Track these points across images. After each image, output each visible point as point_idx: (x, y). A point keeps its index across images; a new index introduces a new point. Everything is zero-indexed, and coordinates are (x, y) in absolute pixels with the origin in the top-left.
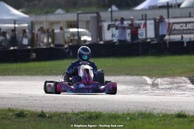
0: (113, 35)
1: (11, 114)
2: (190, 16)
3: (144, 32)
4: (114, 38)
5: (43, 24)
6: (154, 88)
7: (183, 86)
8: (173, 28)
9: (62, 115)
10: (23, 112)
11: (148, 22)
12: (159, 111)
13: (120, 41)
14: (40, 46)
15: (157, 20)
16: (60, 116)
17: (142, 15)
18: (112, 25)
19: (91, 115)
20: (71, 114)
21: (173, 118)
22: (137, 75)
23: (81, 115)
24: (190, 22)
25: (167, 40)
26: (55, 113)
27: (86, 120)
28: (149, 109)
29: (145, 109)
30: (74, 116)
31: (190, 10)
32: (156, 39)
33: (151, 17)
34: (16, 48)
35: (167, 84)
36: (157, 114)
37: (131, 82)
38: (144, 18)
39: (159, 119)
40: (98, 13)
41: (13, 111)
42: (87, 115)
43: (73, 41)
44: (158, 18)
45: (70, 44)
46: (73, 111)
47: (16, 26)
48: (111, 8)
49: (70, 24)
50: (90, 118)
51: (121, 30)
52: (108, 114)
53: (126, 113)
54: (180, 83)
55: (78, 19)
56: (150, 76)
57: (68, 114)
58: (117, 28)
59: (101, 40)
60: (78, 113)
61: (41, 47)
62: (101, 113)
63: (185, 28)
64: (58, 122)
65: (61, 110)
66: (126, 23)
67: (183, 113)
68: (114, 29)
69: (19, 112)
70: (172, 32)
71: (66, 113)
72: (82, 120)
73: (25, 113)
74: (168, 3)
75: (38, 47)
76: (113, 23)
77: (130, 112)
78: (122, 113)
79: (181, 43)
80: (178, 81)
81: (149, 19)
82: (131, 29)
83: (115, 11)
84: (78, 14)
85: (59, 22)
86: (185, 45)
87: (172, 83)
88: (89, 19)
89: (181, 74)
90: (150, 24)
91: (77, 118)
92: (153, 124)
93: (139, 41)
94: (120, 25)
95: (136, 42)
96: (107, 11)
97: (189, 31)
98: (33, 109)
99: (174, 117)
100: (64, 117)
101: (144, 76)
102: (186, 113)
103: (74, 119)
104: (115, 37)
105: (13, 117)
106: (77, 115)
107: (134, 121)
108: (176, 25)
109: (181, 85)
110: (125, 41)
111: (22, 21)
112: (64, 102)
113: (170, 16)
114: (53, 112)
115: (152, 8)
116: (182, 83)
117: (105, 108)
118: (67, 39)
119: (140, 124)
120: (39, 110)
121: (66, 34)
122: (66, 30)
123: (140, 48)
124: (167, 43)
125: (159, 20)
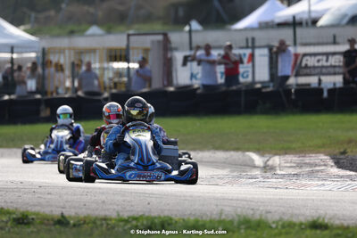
0: (193, 76)
1: (4, 219)
2: (335, 42)
3: (250, 70)
4: (194, 81)
5: (64, 53)
6: (268, 174)
7: (322, 171)
8: (303, 64)
9: (99, 223)
10: (27, 216)
11: (258, 52)
12: (277, 217)
13: (205, 86)
14: (57, 93)
15: (275, 49)
16: (94, 222)
17: (247, 40)
18: (189, 56)
19: (152, 223)
20: (116, 220)
21: (302, 229)
22: (237, 149)
24: (334, 54)
25: (290, 85)
26: (85, 217)
28: (258, 212)
29: (251, 212)
30: (122, 224)
31: (334, 31)
32: (271, 84)
33: (263, 44)
34: (13, 97)
35: (291, 167)
36: (274, 222)
37: (224, 163)
38: (250, 44)
39: (276, 231)
40: (165, 35)
41: (8, 213)
42: (145, 222)
43: (118, 85)
44: (276, 44)
45: (114, 91)
46: (118, 215)
47: (15, 56)
48: (190, 25)
49: (113, 54)
50: (150, 228)
51: (208, 67)
52: (184, 220)
53: (217, 218)
54: (316, 165)
55: (128, 45)
56: (260, 151)
57: (111, 220)
58: (200, 62)
59: (170, 83)
60: (129, 218)
62: (171, 219)
63: (325, 64)
64: (91, 235)
65: (97, 213)
66: (216, 54)
67: (320, 220)
68: (195, 64)
69: (20, 216)
70: (302, 72)
71: (105, 219)
73: (30, 217)
74: (294, 17)
75: (55, 95)
76: (192, 53)
77: (223, 217)
78: (208, 219)
80: (312, 162)
81: (260, 47)
82: (225, 64)
83: (197, 31)
84: (129, 35)
85: (92, 51)
86: (325, 94)
87: (300, 166)
88: (148, 45)
89: (317, 149)
90: (264, 56)
91: (126, 227)
93: (239, 86)
94: (204, 58)
95: (234, 88)
96: (182, 30)
97: (332, 70)
98: (46, 211)
99: (305, 229)
100: (102, 225)
101: (248, 151)
102: (326, 221)
103: (120, 229)
105: (9, 224)
106: (126, 221)
107: (231, 233)
108: (308, 58)
109: (317, 168)
111: (26, 47)
112: (103, 198)
113: (298, 41)
114: (82, 216)
115: (265, 26)
116: (320, 166)
117: (178, 210)
118: (107, 81)
120: (57, 213)
121: (106, 72)
122: (106, 65)
123: (243, 99)
124: (293, 91)
125: (278, 48)
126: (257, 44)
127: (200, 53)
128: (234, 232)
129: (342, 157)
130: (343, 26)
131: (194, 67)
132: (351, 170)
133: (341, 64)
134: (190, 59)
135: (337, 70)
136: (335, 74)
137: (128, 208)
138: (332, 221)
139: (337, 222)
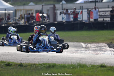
0: (63, 18)
1: (2, 64)
2: (108, 7)
3: (81, 16)
4: (63, 20)
5: (22, 11)
6: (87, 50)
7: (104, 49)
9: (33, 65)
10: (10, 63)
11: (84, 11)
16: (31, 65)
17: (80, 7)
18: (62, 12)
22: (77, 42)
24: (108, 11)
27: (47, 68)
29: (82, 62)
31: (108, 4)
33: (85, 8)
34: (5, 25)
35: (94, 47)
36: (89, 65)
38: (81, 8)
39: (89, 68)
40: (54, 5)
41: (4, 62)
42: (47, 65)
46: (39, 63)
47: (6, 12)
48: (62, 2)
50: (49, 67)
52: (60, 65)
53: (70, 64)
54: (102, 47)
55: (42, 8)
56: (84, 42)
57: (36, 64)
59: (55, 20)
62: (56, 64)
63: (105, 14)
64: (30, 69)
65: (32, 62)
67: (103, 65)
69: (7, 63)
72: (44, 68)
77: (72, 64)
78: (68, 64)
80: (101, 46)
82: (74, 14)
83: (64, 4)
84: (42, 5)
85: (31, 10)
87: (97, 47)
88: (49, 9)
89: (102, 42)
92: (86, 71)
95: (76, 22)
96: (59, 4)
97: (107, 16)
98: (16, 61)
99: (99, 67)
101: (81, 42)
102: (105, 65)
103: (40, 67)
105: (4, 66)
106: (41, 65)
109: (103, 48)
112: (34, 57)
114: (27, 63)
115: (86, 2)
117: (58, 61)
120: (19, 62)
123: (79, 25)
126: (83, 8)
128: (76, 68)
129: (110, 44)
130: (111, 2)
131: (63, 15)
132: (113, 48)
133: (109, 14)
137: (42, 61)
138: (107, 65)
139: (109, 65)
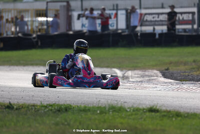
0: (83, 25)
2: (163, 7)
3: (115, 22)
5: (11, 12)
6: (125, 81)
7: (155, 79)
8: (145, 19)
9: (30, 108)
11: (120, 12)
12: (131, 106)
13: (90, 31)
15: (129, 11)
16: (28, 107)
17: (114, 6)
19: (60, 108)
20: (39, 106)
21: (144, 112)
22: (107, 67)
23: (50, 108)
24: (162, 14)
25: (138, 31)
27: (55, 112)
28: (120, 103)
29: (116, 102)
30: (43, 108)
32: (127, 31)
33: (122, 8)
35: (138, 77)
36: (128, 108)
38: (115, 8)
39: (130, 113)
40: (68, 2)
42: (56, 108)
43: (41, 30)
44: (130, 8)
45: (39, 33)
46: (41, 103)
49: (38, 13)
50: (59, 111)
51: (91, 20)
52: (78, 106)
53: (97, 106)
54: (152, 76)
55: (47, 8)
56: (120, 68)
57: (37, 106)
58: (87, 18)
59: (70, 29)
60: (47, 105)
61: (8, 36)
62: (71, 106)
63: (157, 19)
64: (26, 114)
65: (29, 102)
66: (96, 13)
67: (155, 107)
68: (84, 19)
70: (144, 23)
71: (34, 106)
72: (50, 112)
76: (83, 12)
77: (100, 105)
78: (92, 106)
79: (152, 35)
80: (149, 74)
81: (121, 9)
82: (102, 19)
84: (47, 2)
85: (27, 11)
86: (157, 36)
87: (143, 76)
88: (58, 8)
89: (152, 67)
90: (123, 14)
91: (46, 110)
92: (124, 118)
93: (109, 31)
94: (89, 15)
95: (106, 32)
97: (161, 23)
99: (146, 112)
100: (32, 109)
101: (114, 67)
102: (158, 108)
103: (42, 112)
104: (85, 27)
106: (46, 107)
107: (104, 114)
108: (148, 16)
109: (152, 78)
110: (96, 32)
112: (33, 94)
113: (142, 6)
114: (21, 104)
116: (154, 76)
117: (75, 101)
118: (35, 28)
119: (110, 118)
120: (7, 102)
121: (34, 23)
122: (34, 19)
123: (111, 38)
124: (139, 34)
125: (131, 10)
126: (119, 8)
127: (87, 13)
128: (106, 113)
129: (166, 71)
131: (84, 20)
132: (171, 79)
133: (166, 19)
134: (81, 16)
135: (164, 23)
136: (162, 25)
137: (46, 100)
138: (161, 108)
139: (164, 108)
